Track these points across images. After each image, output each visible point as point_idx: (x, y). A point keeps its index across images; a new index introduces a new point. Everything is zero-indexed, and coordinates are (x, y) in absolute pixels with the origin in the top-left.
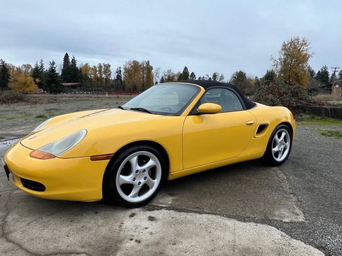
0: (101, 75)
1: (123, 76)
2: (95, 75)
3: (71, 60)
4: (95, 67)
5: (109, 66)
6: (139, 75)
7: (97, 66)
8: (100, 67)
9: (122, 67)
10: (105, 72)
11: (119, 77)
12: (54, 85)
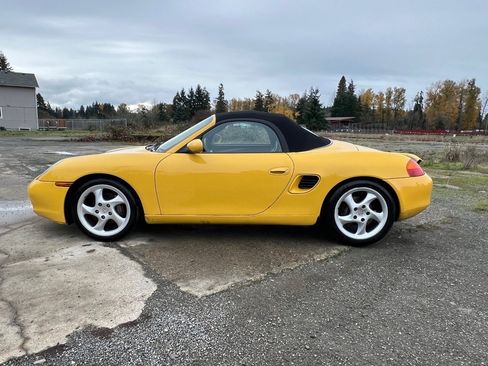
0: (389, 104)
1: (424, 105)
2: (381, 105)
3: (347, 85)
4: (381, 94)
5: (404, 91)
6: (454, 104)
7: (384, 91)
8: (390, 93)
9: (425, 91)
10: (396, 101)
11: (418, 107)
12: (314, 120)
